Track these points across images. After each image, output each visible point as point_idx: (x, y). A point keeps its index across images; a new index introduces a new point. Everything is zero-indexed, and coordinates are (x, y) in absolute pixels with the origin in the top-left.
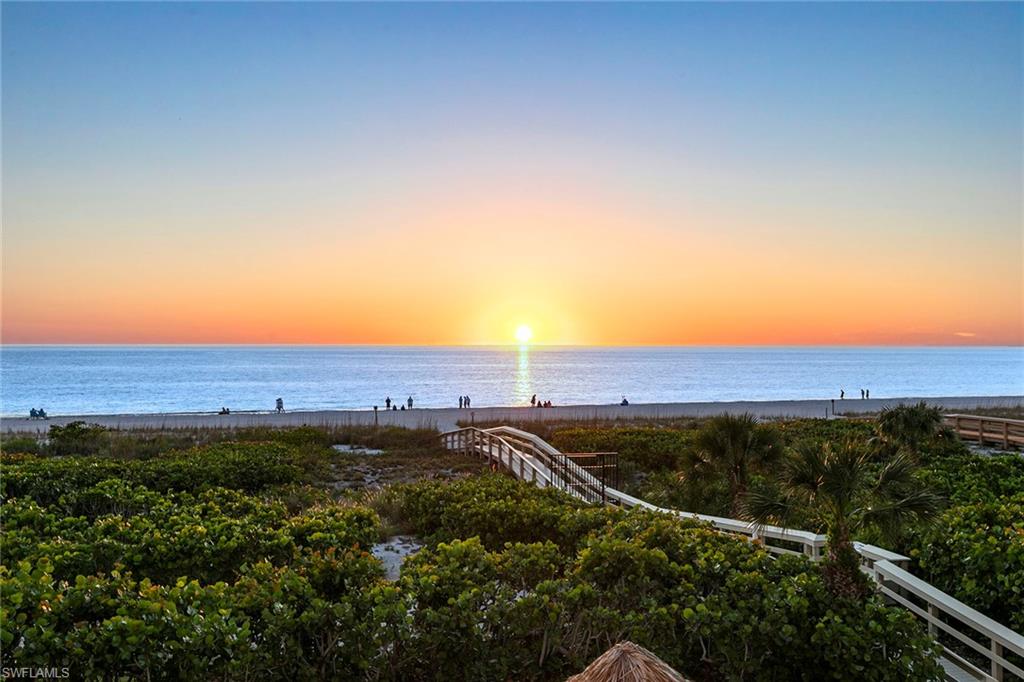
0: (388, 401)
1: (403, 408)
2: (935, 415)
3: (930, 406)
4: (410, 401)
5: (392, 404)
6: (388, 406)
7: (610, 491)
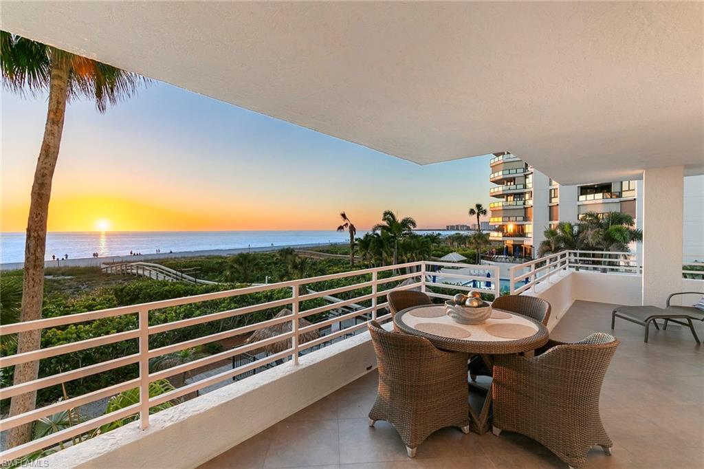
0: (54, 257)
1: (63, 259)
2: (293, 250)
3: (292, 247)
4: (67, 256)
5: (56, 258)
6: (54, 258)
7: (198, 280)
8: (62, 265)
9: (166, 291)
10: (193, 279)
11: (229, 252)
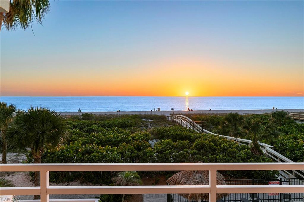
0: (155, 109)
1: (158, 111)
7: (204, 130)
8: (153, 114)
9: (177, 134)
10: (201, 128)
11: (245, 112)
